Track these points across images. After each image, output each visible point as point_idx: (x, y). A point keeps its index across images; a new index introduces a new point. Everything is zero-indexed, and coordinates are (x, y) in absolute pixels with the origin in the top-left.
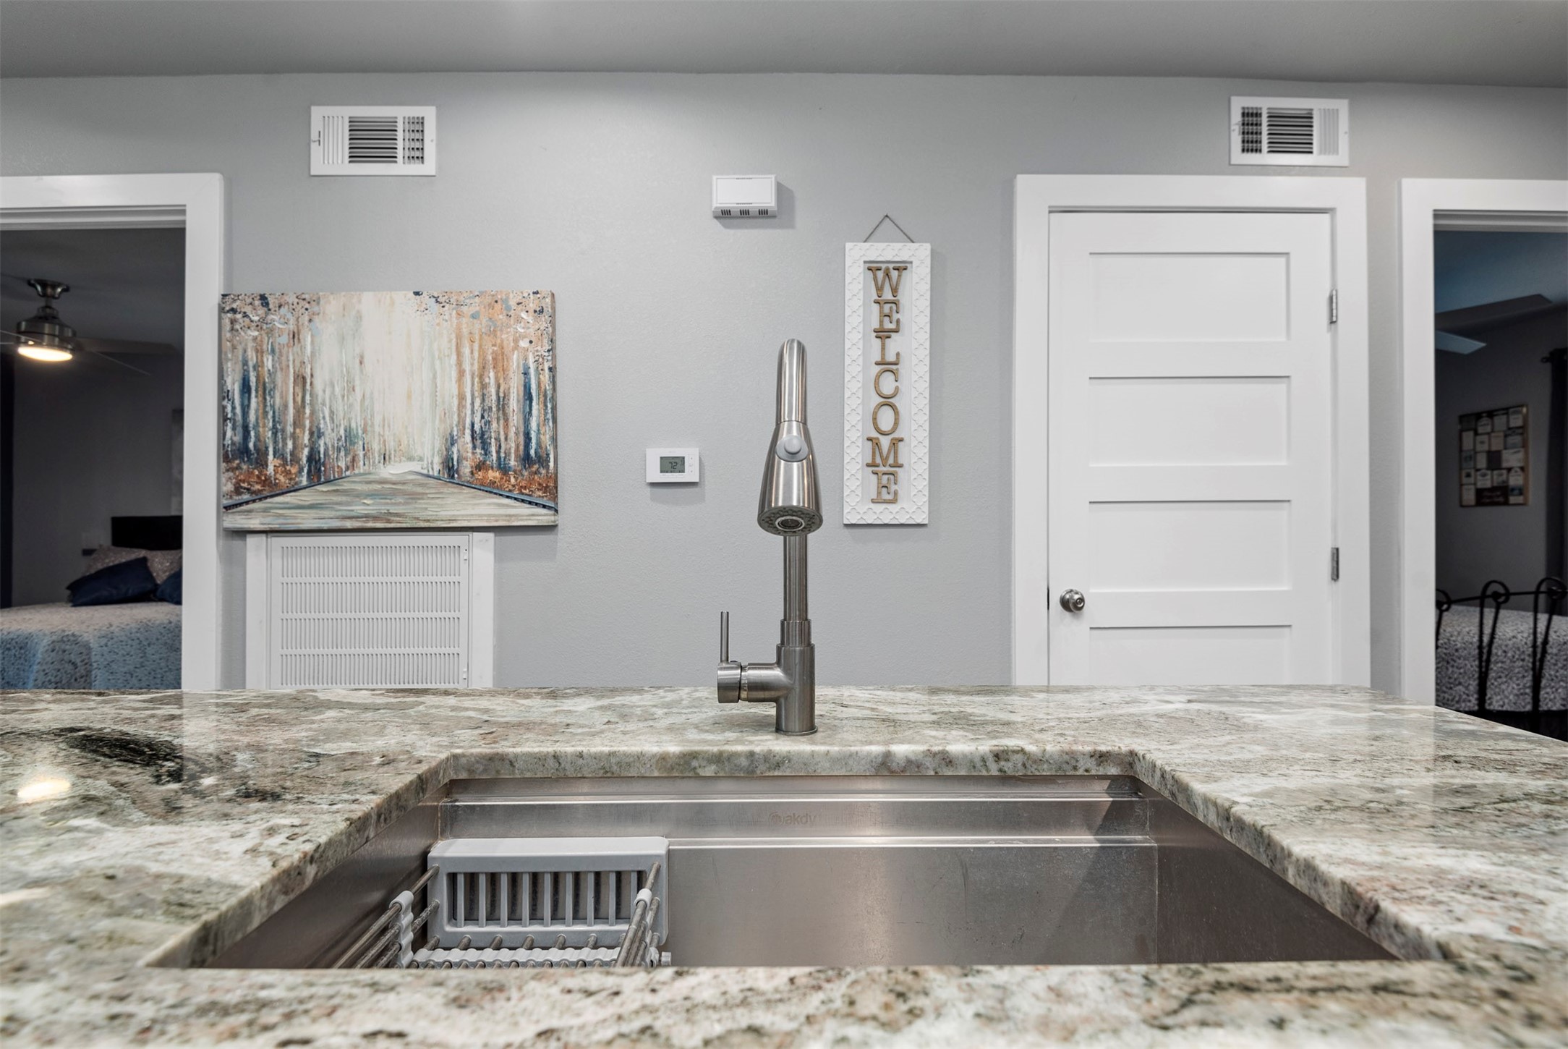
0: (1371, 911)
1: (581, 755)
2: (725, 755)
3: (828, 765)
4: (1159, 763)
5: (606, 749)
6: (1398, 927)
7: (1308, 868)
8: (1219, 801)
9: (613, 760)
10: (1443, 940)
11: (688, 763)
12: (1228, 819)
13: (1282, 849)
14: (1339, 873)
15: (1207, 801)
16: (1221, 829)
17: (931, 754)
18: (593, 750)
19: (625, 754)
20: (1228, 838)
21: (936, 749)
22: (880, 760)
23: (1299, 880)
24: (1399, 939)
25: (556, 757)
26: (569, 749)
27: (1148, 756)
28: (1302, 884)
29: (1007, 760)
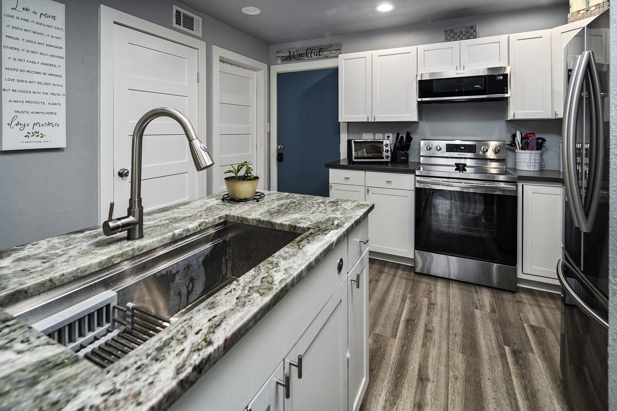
0: (295, 227)
1: (63, 275)
2: (124, 253)
3: (157, 244)
4: (236, 215)
5: (75, 268)
6: (300, 228)
7: (281, 225)
8: (256, 218)
9: (79, 271)
10: (307, 226)
11: (110, 261)
12: (260, 221)
13: (275, 223)
14: (287, 223)
15: (253, 220)
16: (257, 224)
17: (185, 230)
18: (69, 271)
19: (84, 267)
20: (260, 226)
21: (186, 228)
22: (172, 237)
23: (279, 227)
24: (300, 230)
25: (51, 280)
26: (57, 275)
27: (231, 214)
28: (280, 228)
29: (202, 226)
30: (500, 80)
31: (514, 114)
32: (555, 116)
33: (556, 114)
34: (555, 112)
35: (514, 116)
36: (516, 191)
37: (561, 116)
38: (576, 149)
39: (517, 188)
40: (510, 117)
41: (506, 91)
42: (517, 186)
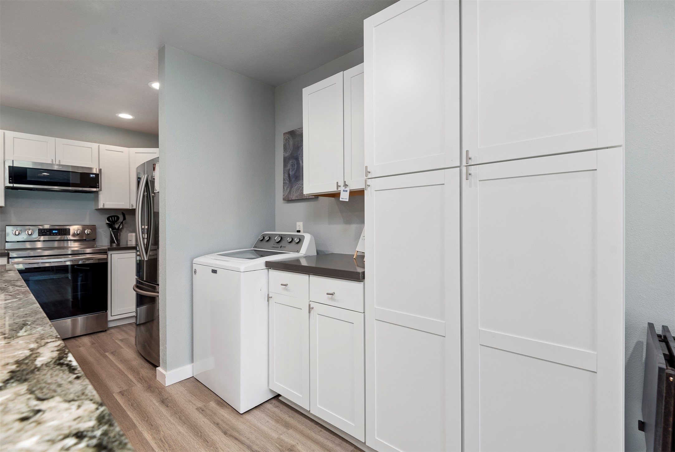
30: (93, 178)
31: (104, 204)
32: (132, 207)
33: (132, 206)
34: (132, 204)
35: (104, 205)
36: (107, 259)
37: (134, 207)
38: (142, 229)
39: (107, 256)
40: (101, 206)
41: (98, 186)
42: (107, 255)
